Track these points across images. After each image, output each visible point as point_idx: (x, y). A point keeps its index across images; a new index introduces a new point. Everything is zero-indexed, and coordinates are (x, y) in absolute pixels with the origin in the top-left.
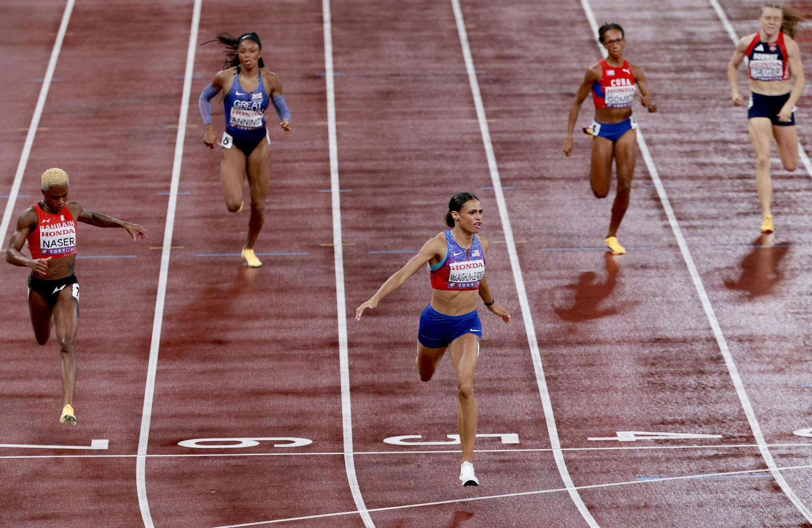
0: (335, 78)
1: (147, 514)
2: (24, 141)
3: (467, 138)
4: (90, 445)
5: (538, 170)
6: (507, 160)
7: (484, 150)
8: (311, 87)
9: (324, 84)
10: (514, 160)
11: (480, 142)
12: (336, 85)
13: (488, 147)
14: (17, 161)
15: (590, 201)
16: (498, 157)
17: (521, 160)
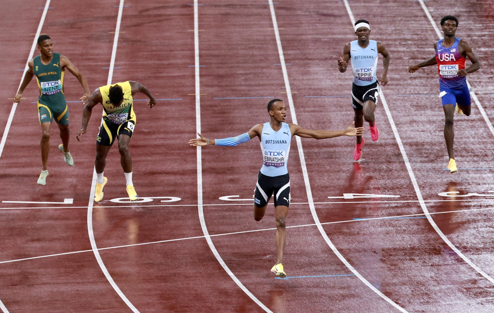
0: (199, 6)
1: (92, 238)
2: (33, 40)
3: (268, 38)
4: (63, 202)
5: (305, 55)
6: (289, 50)
7: (276, 44)
8: (185, 11)
9: (193, 10)
10: (292, 49)
11: (275, 40)
12: (199, 10)
13: (279, 42)
14: (29, 51)
15: (332, 71)
16: (284, 48)
17: (296, 50)
